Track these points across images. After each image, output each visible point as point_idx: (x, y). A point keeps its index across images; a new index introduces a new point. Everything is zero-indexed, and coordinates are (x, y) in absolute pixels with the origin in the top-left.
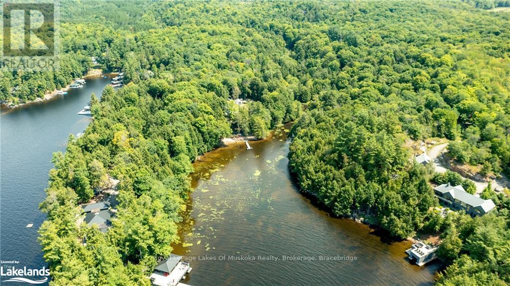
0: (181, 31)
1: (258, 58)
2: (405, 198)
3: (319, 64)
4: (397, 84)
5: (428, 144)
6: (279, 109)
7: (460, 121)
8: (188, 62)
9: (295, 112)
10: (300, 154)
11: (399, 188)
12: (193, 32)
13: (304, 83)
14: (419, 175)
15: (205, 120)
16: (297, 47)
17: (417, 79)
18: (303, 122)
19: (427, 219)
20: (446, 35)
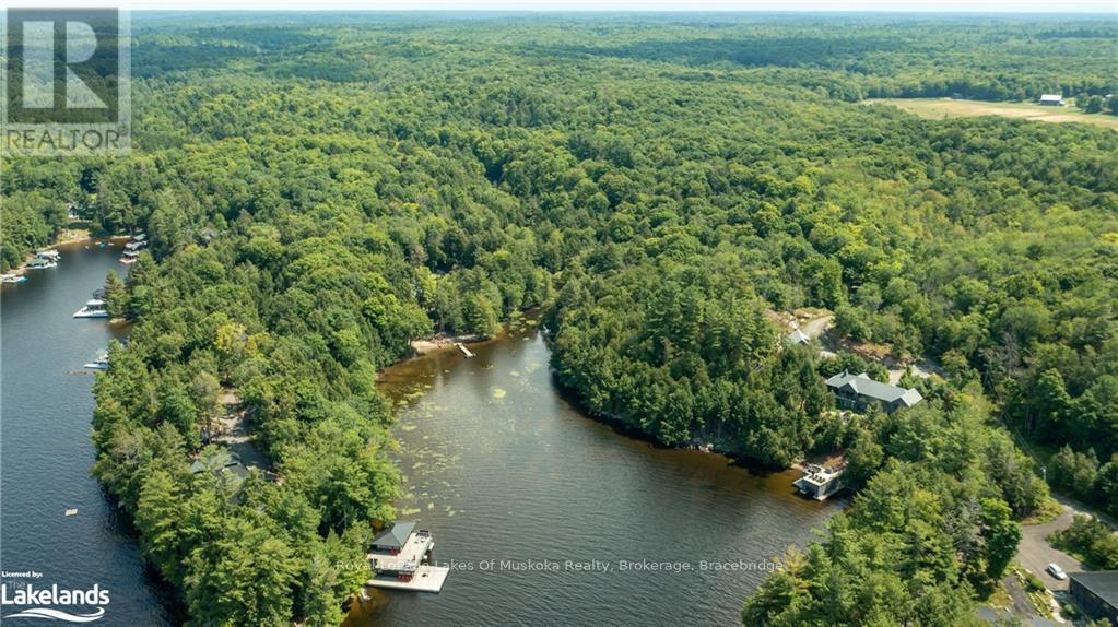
0: (257, 147)
1: (443, 194)
2: (781, 398)
3: (568, 202)
4: (726, 226)
5: (799, 317)
6: (513, 281)
7: (846, 279)
8: (298, 205)
9: (541, 288)
10: (579, 351)
11: (768, 384)
12: (286, 147)
13: (546, 237)
14: (797, 360)
15: (382, 303)
16: (510, 173)
17: (761, 216)
18: (570, 297)
19: (819, 430)
20: (792, 144)
